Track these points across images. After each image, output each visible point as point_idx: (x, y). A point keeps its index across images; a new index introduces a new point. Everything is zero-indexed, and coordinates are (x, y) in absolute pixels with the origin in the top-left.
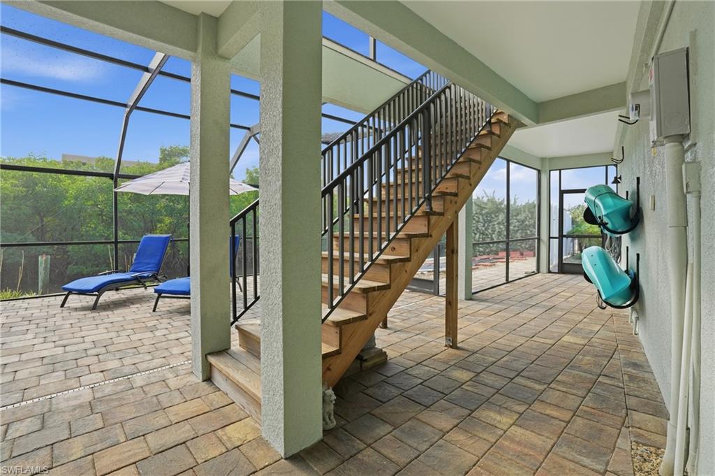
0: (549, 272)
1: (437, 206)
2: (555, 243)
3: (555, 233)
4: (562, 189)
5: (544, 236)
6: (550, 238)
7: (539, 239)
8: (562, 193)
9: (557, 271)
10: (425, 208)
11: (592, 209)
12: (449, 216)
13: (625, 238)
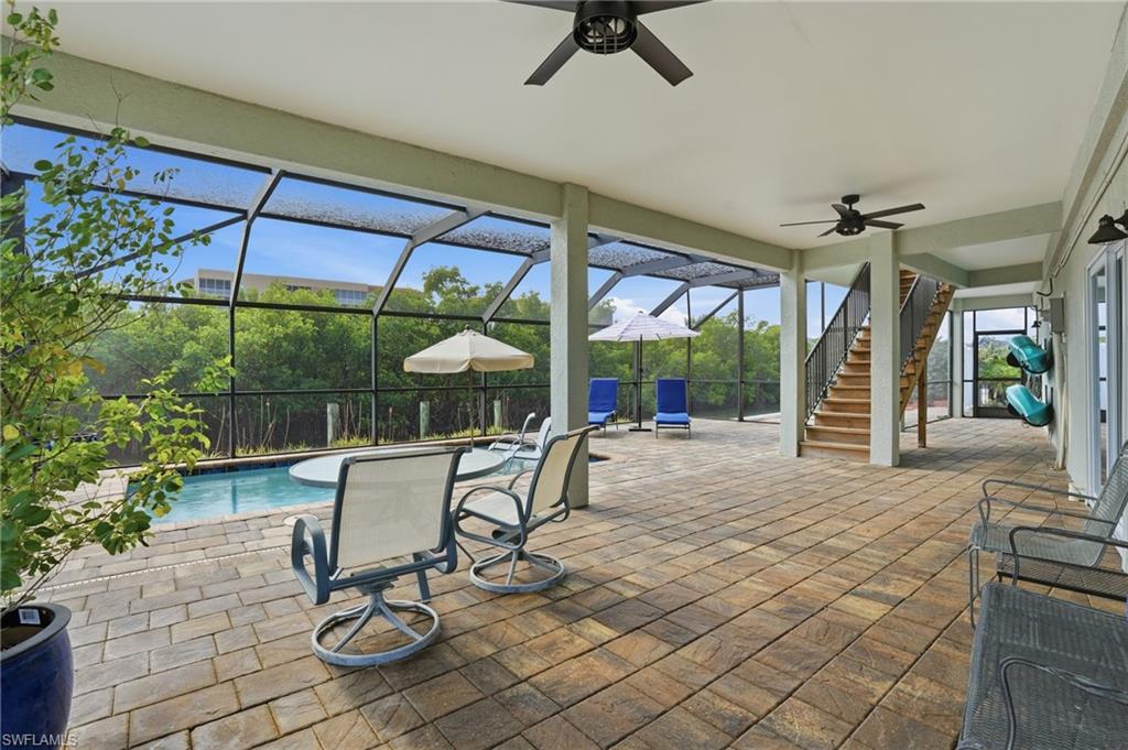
0: (963, 416)
1: (917, 356)
2: (969, 387)
3: (969, 375)
4: (977, 330)
5: (957, 379)
6: (963, 381)
7: (952, 383)
8: (976, 334)
9: (971, 415)
10: (912, 359)
11: (1016, 355)
12: (922, 362)
13: (1044, 376)
